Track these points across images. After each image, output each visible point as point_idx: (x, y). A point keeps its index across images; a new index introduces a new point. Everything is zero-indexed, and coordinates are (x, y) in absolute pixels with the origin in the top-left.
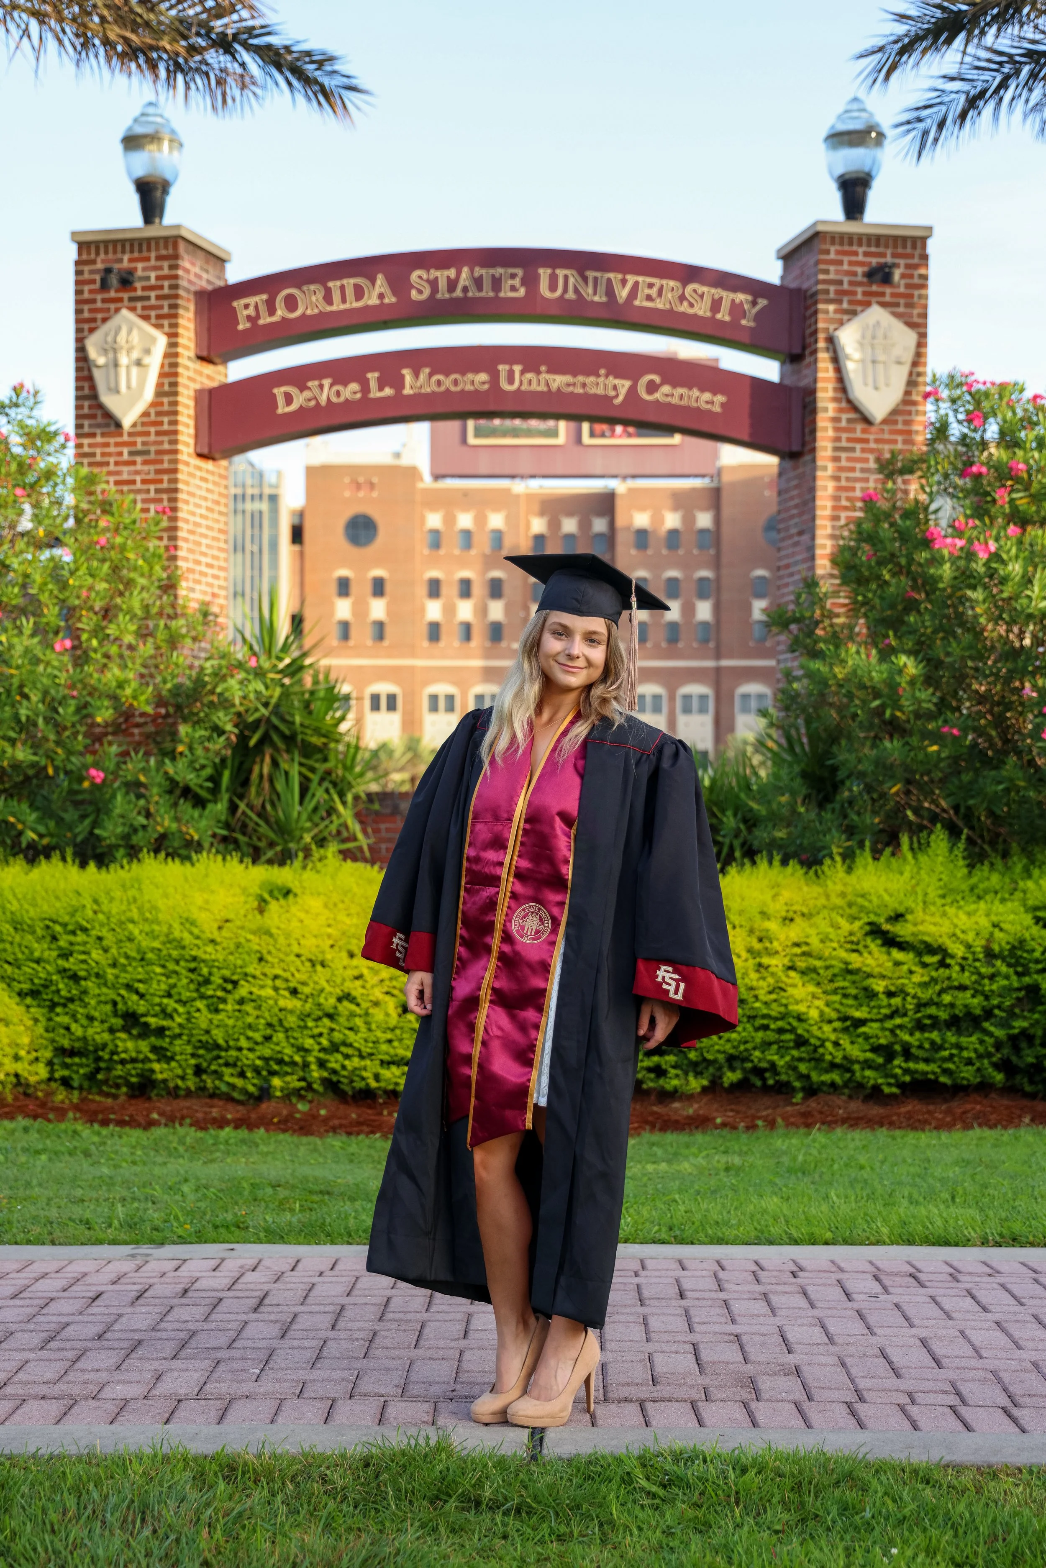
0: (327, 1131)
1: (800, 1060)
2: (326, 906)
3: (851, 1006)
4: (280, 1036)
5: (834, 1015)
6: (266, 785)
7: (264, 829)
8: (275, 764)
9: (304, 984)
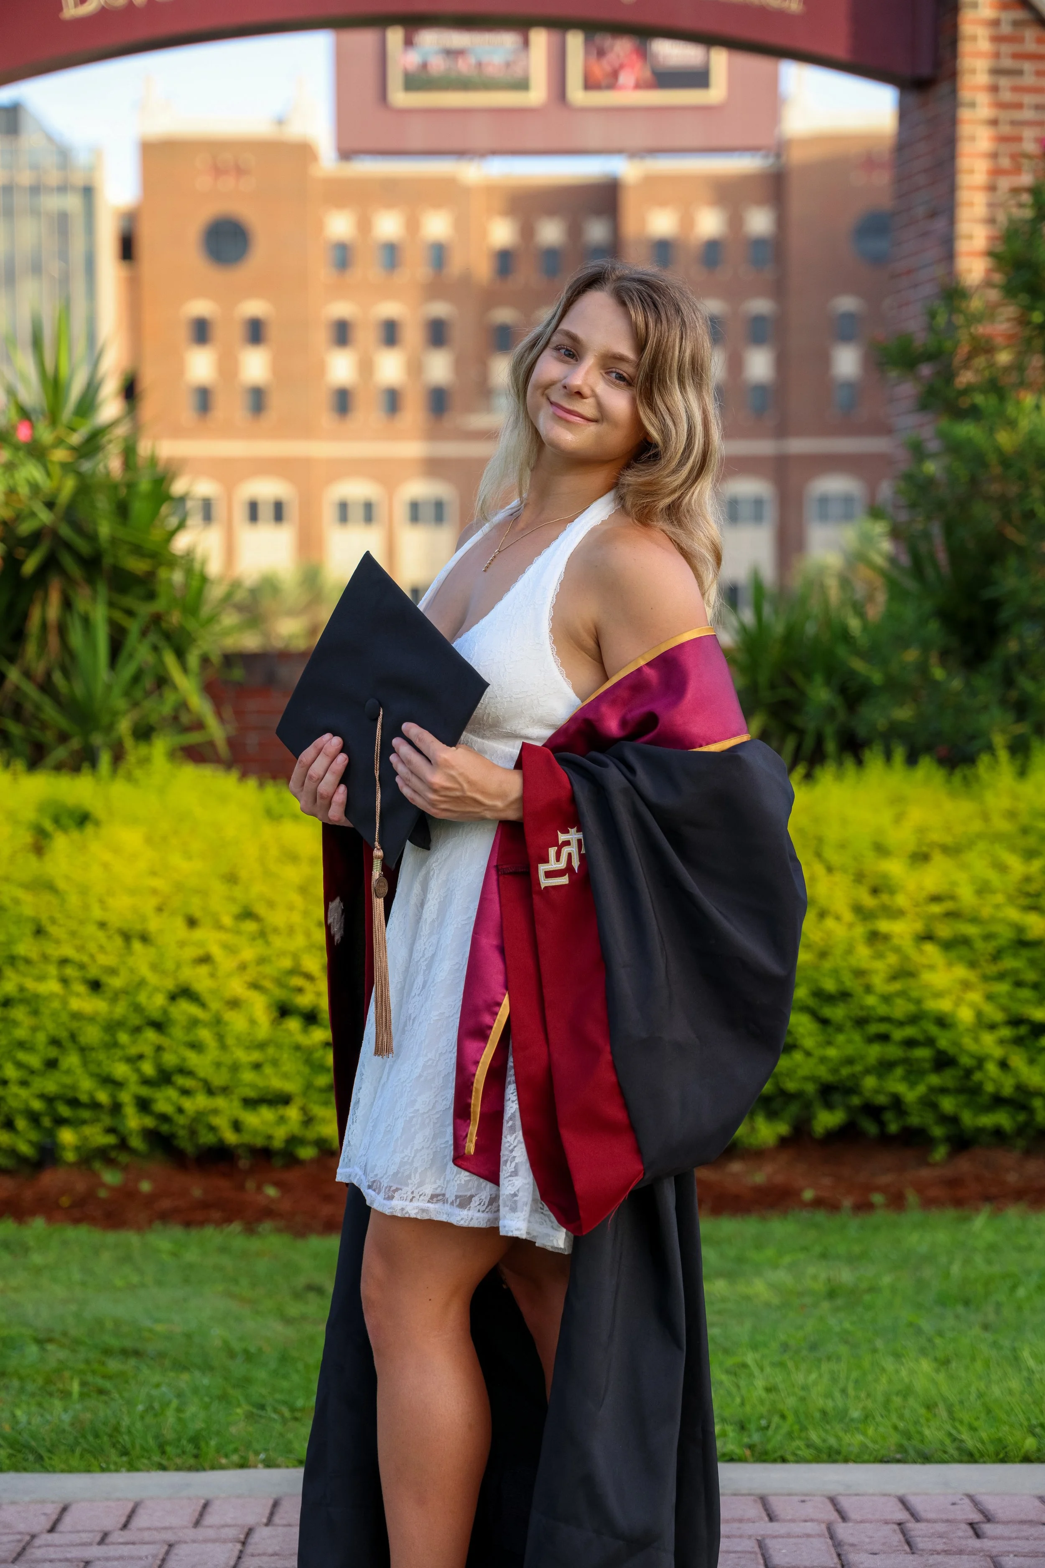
0: (150, 1222)
1: (943, 1091)
2: (149, 840)
3: (1027, 1001)
4: (72, 1060)
5: (998, 1016)
6: (53, 640)
7: (50, 712)
8: (67, 604)
9: (113, 971)
